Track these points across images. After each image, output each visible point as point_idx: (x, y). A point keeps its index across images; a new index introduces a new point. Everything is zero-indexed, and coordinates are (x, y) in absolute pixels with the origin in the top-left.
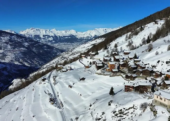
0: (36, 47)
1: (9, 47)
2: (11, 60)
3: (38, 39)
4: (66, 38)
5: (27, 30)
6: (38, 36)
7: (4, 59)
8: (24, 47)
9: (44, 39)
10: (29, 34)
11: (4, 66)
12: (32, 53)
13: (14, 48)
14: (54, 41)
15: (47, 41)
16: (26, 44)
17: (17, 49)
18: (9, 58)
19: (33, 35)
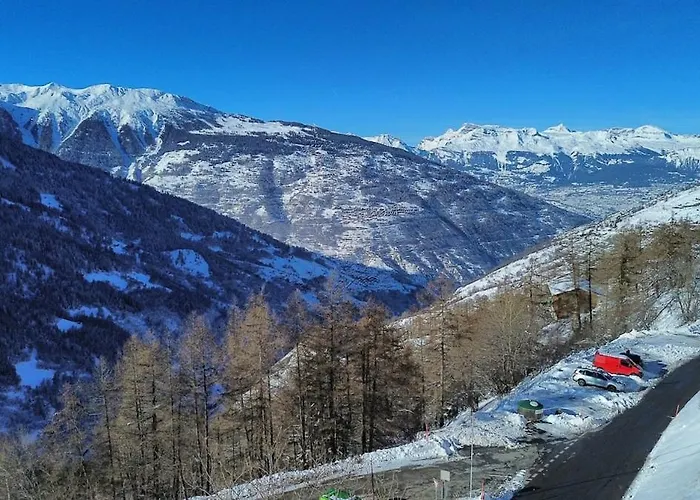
0: (461, 199)
1: (359, 196)
2: (359, 250)
3: (484, 170)
4: (612, 162)
5: (449, 134)
6: (485, 158)
7: (334, 245)
8: (412, 196)
9: (509, 168)
10: (454, 150)
11: (318, 271)
12: (443, 224)
13: (375, 202)
14: (553, 178)
15: (523, 177)
16: (424, 187)
17: (384, 206)
18: (349, 242)
19: (465, 153)
